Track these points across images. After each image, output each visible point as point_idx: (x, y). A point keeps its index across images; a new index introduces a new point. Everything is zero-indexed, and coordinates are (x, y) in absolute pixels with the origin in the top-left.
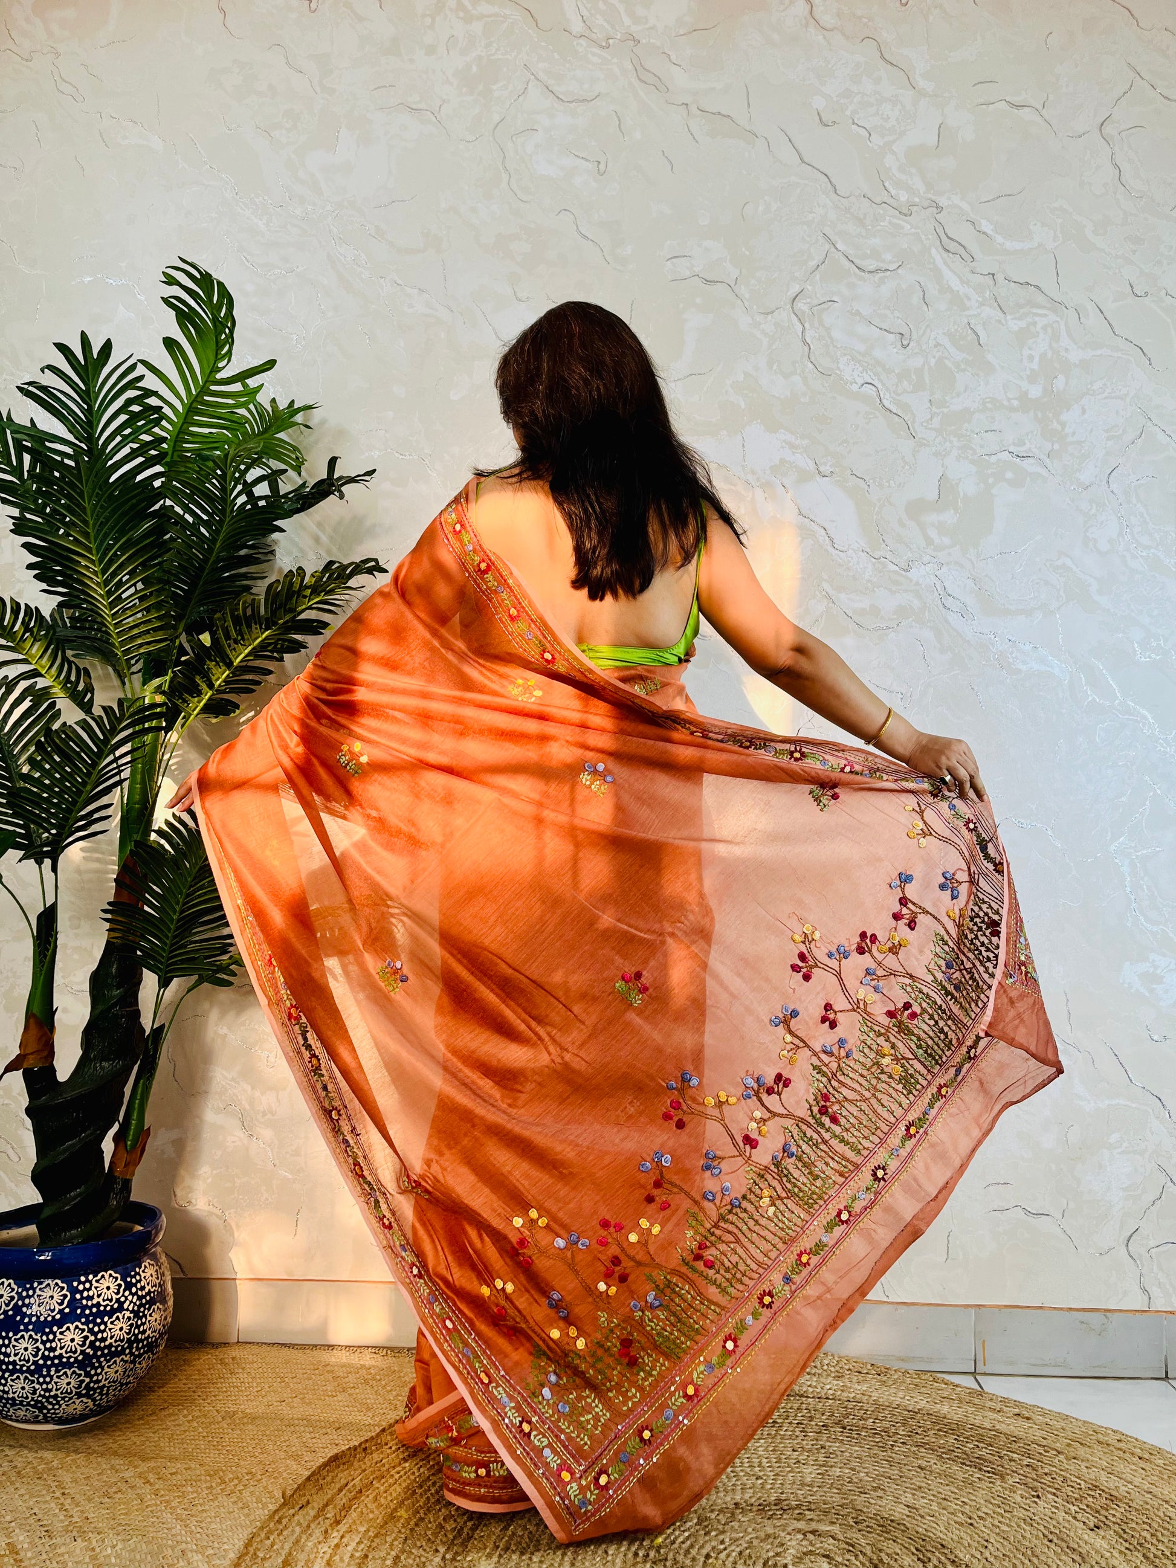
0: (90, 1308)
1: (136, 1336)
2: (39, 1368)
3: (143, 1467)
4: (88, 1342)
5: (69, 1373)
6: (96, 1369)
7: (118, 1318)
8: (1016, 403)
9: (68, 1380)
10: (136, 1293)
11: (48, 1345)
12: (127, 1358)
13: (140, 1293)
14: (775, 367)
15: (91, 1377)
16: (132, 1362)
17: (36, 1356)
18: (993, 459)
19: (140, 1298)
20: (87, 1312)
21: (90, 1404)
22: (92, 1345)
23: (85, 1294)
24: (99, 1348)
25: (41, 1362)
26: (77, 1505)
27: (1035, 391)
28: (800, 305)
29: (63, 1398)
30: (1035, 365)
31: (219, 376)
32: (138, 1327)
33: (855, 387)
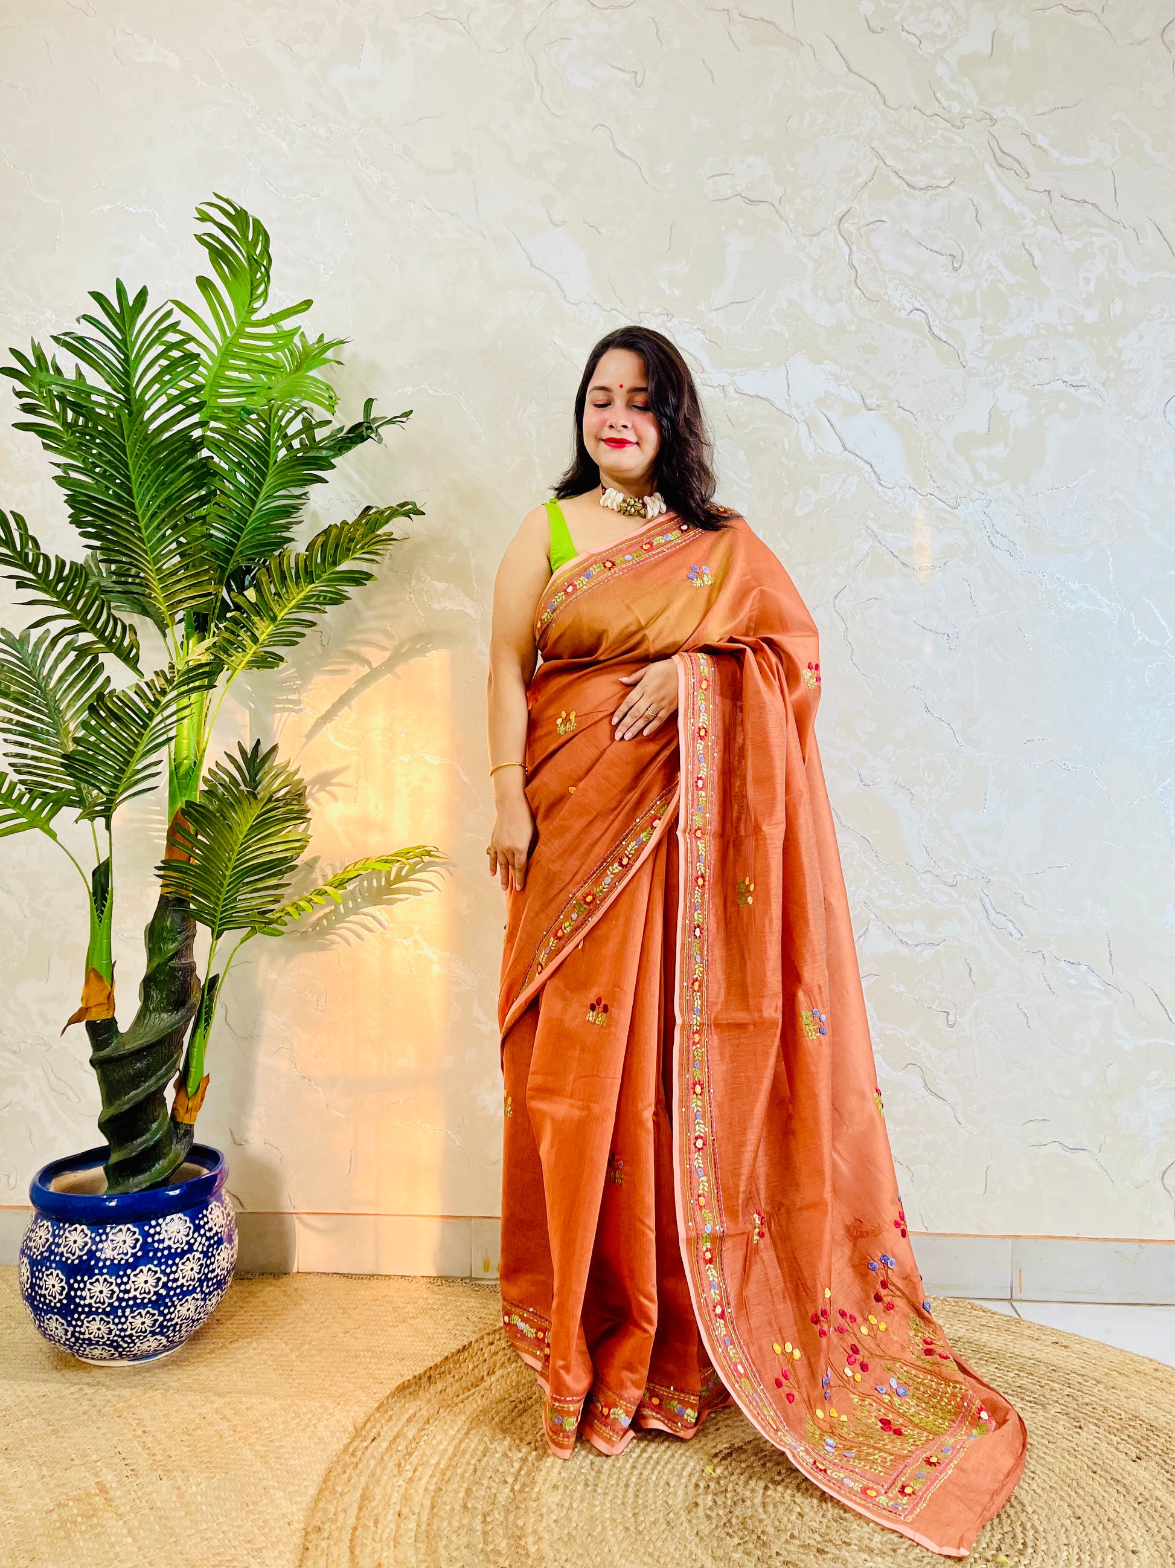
0: (162, 1251)
1: (206, 1275)
2: (114, 1310)
3: (219, 1402)
4: (160, 1284)
5: (143, 1313)
6: (169, 1308)
7: (188, 1259)
8: (1071, 329)
9: (143, 1320)
10: (205, 1234)
11: (123, 1287)
12: (199, 1296)
13: (208, 1234)
14: (820, 294)
15: (165, 1316)
16: (202, 1299)
17: (111, 1297)
18: (1047, 388)
19: (208, 1239)
20: (159, 1254)
21: (164, 1341)
22: (165, 1286)
23: (156, 1237)
24: (172, 1288)
25: (116, 1304)
26: (159, 1443)
27: (1091, 316)
28: (847, 226)
29: (138, 1337)
30: (1092, 288)
31: (255, 317)
32: (207, 1266)
33: (903, 314)
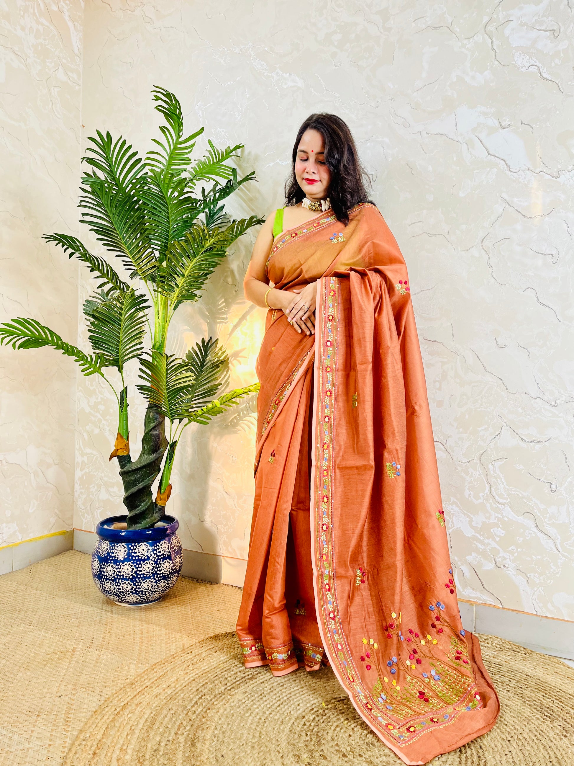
0: (135, 557)
1: (156, 572)
2: (115, 579)
4: (134, 571)
5: (127, 583)
6: (138, 583)
7: (147, 563)
9: (127, 586)
10: (156, 554)
11: (118, 570)
12: (153, 580)
13: (158, 554)
14: (475, 68)
17: (114, 574)
19: (157, 556)
20: (134, 558)
21: (139, 598)
22: (136, 572)
23: (134, 551)
24: (139, 574)
25: (116, 577)
28: (490, 28)
31: (181, 140)
32: (156, 568)
33: (524, 69)
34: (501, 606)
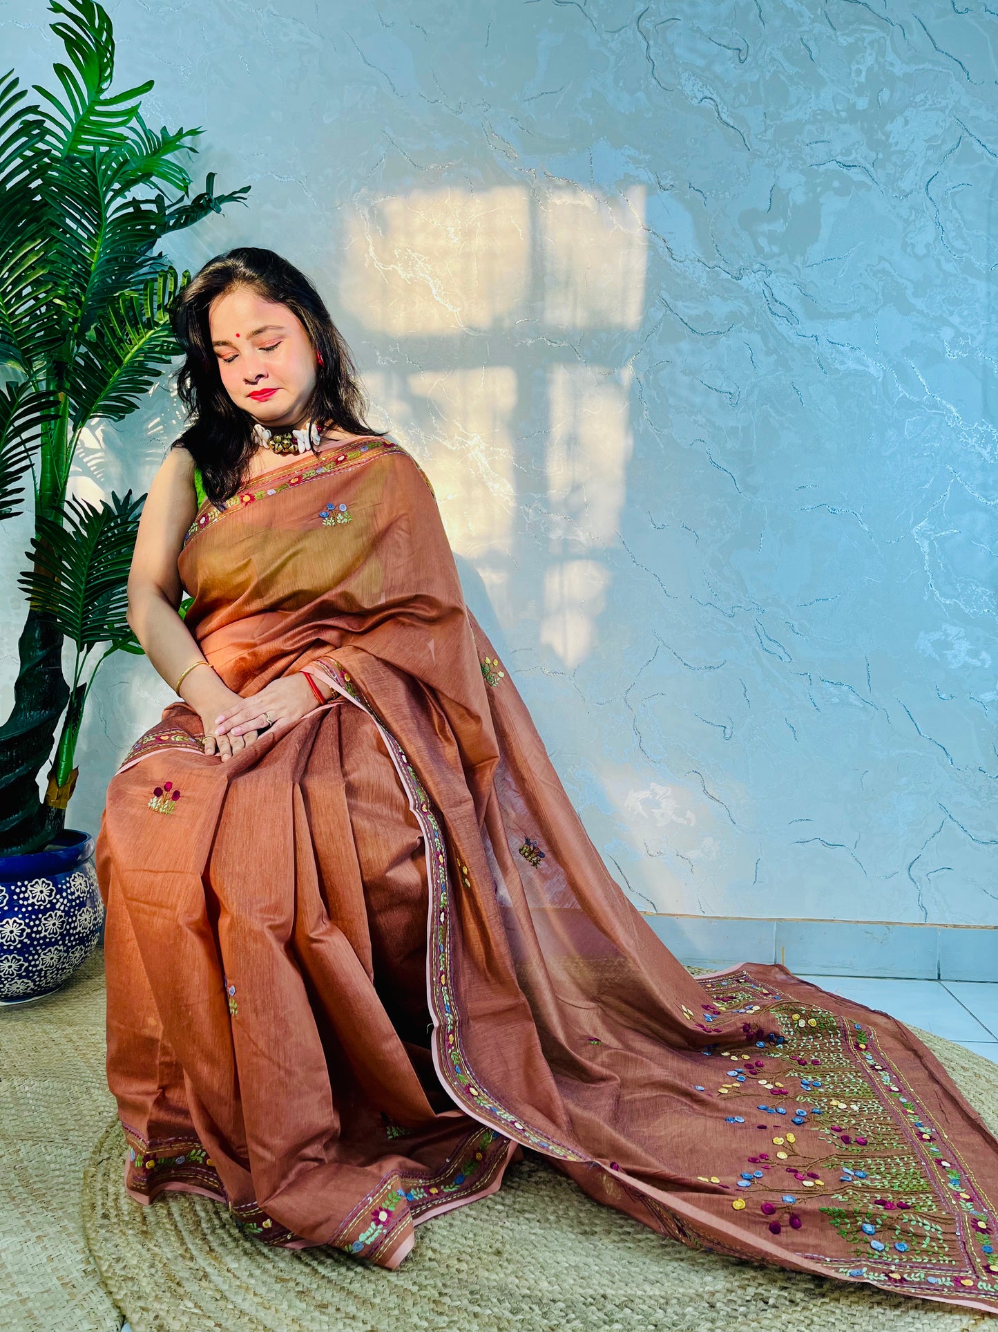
0: (26, 907)
1: (68, 931)
4: (25, 934)
6: (33, 955)
7: (50, 916)
8: (844, 114)
9: (9, 964)
10: (67, 897)
12: (61, 948)
13: (70, 897)
14: (621, 84)
15: (30, 962)
16: (65, 951)
18: (822, 168)
19: (70, 901)
21: (31, 984)
22: (29, 936)
23: (22, 896)
24: (35, 939)
27: (862, 103)
28: (643, 23)
29: (6, 979)
30: (863, 79)
31: (102, 97)
32: (69, 924)
33: (695, 102)
34: (655, 912)
